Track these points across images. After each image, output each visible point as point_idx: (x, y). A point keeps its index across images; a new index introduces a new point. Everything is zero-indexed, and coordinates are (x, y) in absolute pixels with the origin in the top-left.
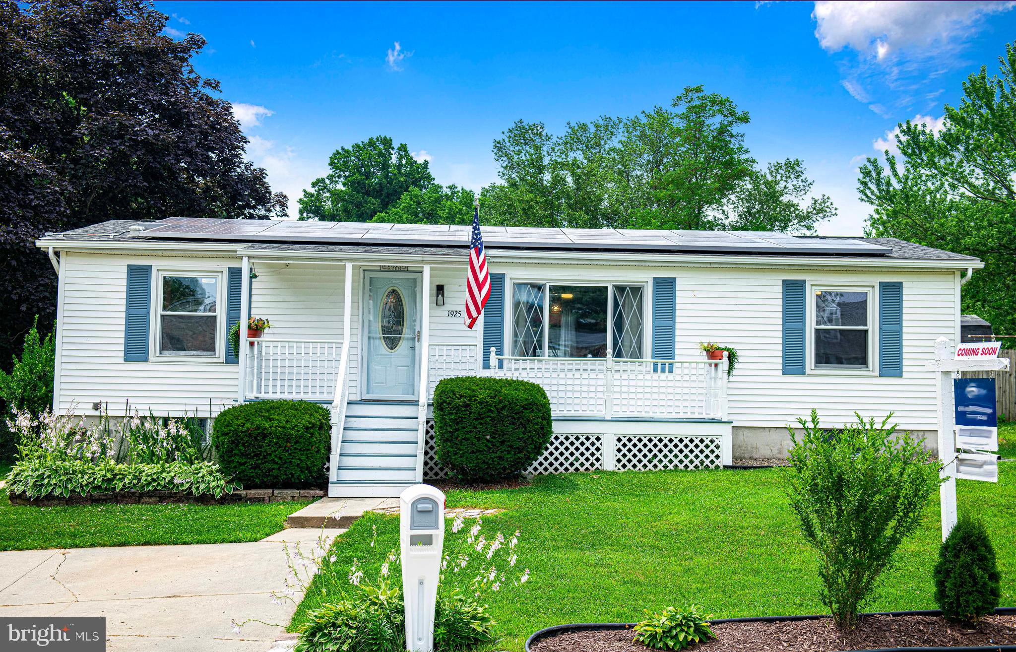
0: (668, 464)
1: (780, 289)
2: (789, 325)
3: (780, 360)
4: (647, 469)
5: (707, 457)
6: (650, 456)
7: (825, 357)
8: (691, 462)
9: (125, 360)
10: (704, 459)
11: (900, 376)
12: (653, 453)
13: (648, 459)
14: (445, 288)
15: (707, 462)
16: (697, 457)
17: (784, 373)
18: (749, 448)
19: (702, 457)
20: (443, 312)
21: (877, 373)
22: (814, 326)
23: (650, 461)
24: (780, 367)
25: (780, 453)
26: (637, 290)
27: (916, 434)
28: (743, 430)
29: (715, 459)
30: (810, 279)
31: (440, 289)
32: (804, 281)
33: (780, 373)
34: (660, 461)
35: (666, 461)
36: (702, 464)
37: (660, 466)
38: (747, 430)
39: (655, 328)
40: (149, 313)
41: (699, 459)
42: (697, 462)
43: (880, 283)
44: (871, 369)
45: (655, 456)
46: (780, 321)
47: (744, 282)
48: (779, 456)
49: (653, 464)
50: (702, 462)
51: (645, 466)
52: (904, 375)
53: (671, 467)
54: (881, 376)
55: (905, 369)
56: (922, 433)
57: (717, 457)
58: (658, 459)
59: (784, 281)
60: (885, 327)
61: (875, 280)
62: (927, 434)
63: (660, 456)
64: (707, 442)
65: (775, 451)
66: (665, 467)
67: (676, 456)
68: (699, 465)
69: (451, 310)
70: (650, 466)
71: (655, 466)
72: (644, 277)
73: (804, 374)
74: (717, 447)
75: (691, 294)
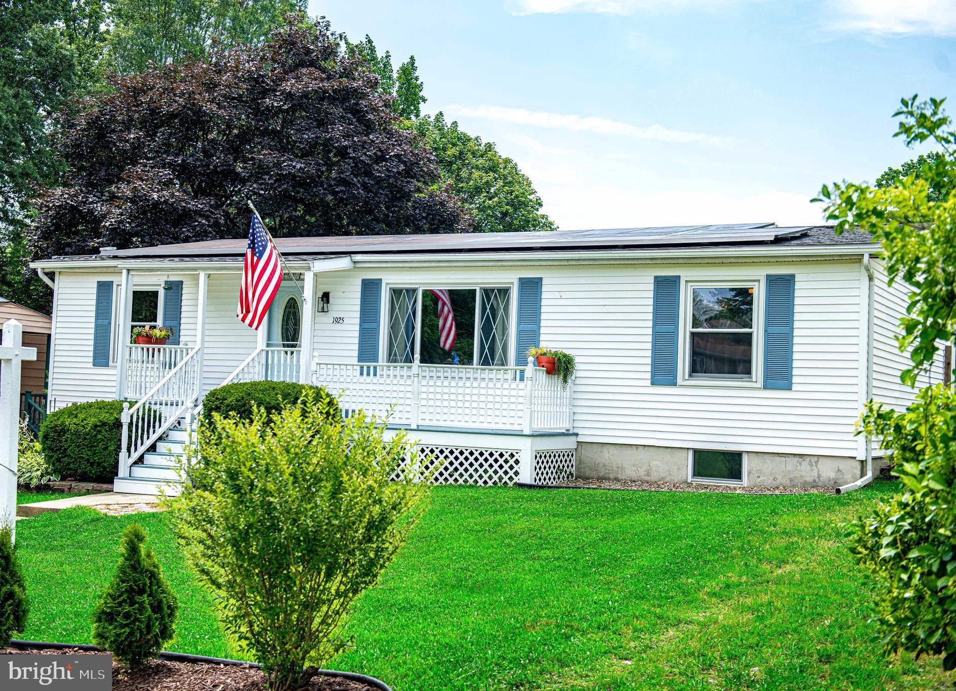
0: (468, 479)
1: (651, 287)
2: (660, 328)
3: (649, 368)
4: (449, 483)
5: (506, 473)
6: (451, 469)
7: (699, 365)
8: (490, 478)
9: (94, 365)
10: (503, 476)
11: (789, 388)
12: (454, 466)
13: (449, 472)
14: (331, 295)
15: (506, 479)
16: (496, 472)
17: (653, 383)
18: (615, 468)
19: (501, 472)
20: (328, 318)
21: (760, 384)
22: (689, 328)
23: (451, 475)
24: (649, 376)
25: (648, 474)
26: (504, 292)
27: (808, 460)
28: (608, 446)
29: (514, 476)
30: (685, 274)
31: (326, 297)
32: (679, 277)
33: (648, 383)
34: (461, 475)
35: (466, 476)
36: (500, 481)
37: (461, 481)
38: (612, 447)
39: (520, 333)
40: (110, 323)
41: (498, 475)
42: (496, 478)
43: (768, 276)
44: (754, 380)
45: (456, 469)
46: (650, 324)
47: (601, 280)
48: (647, 478)
49: (454, 478)
50: (501, 478)
51: (446, 479)
52: (794, 387)
53: (471, 481)
54: (765, 387)
55: (795, 380)
56: (816, 459)
57: (516, 473)
58: (459, 472)
59: (656, 277)
60: (773, 330)
61: (760, 273)
62: (821, 459)
63: (461, 470)
64: (506, 456)
65: (642, 473)
66: (466, 481)
67: (476, 470)
68: (498, 481)
69: (335, 316)
70: (451, 480)
71: (456, 480)
72: (509, 278)
73: (675, 384)
74: (517, 462)
75: (557, 295)
